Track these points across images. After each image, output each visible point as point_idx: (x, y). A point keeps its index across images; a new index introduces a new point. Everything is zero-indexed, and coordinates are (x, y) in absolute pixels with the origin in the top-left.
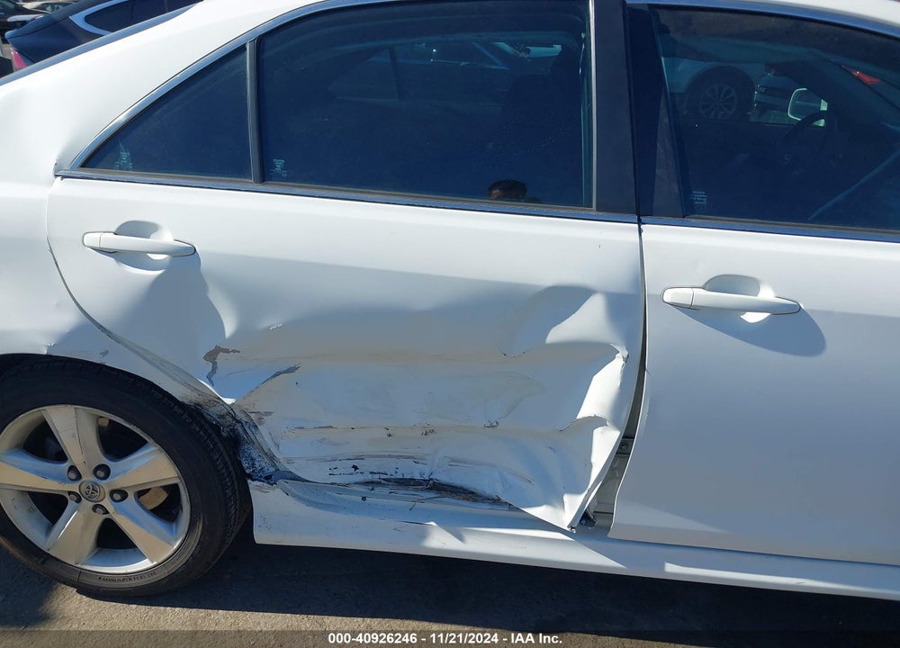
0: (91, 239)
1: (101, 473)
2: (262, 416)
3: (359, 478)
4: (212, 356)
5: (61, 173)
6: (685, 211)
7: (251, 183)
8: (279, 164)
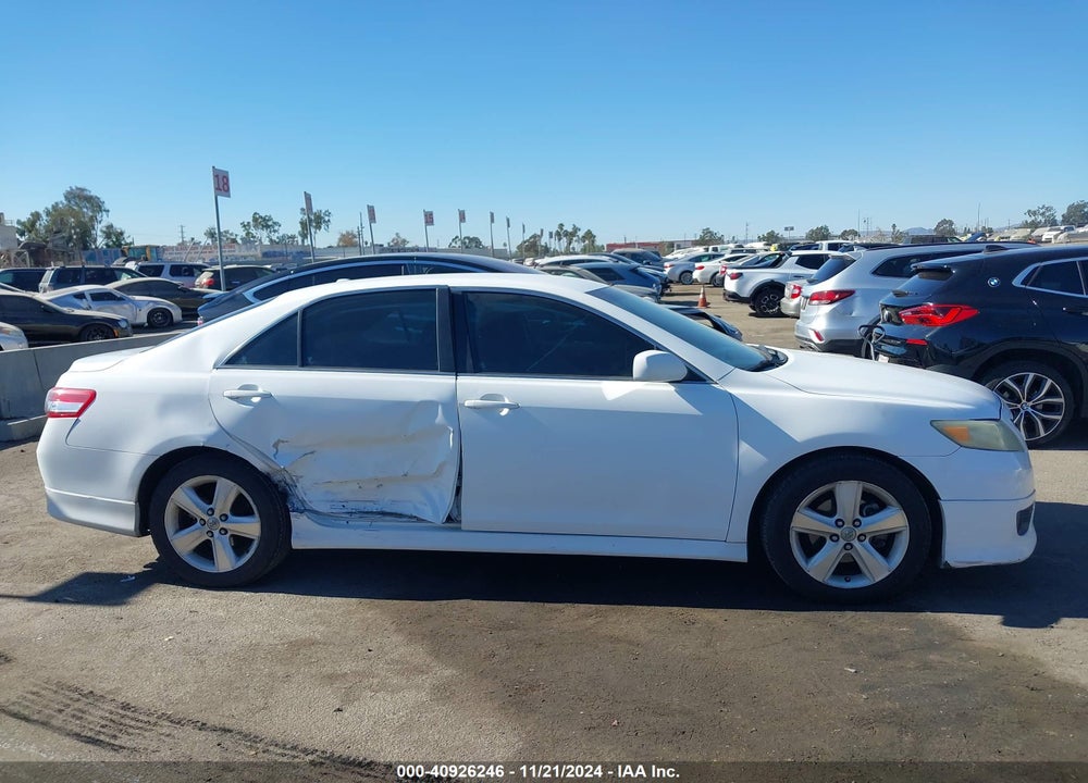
0: (227, 393)
1: (223, 518)
2: (298, 478)
3: (345, 511)
4: (276, 445)
5: (216, 367)
6: (477, 370)
7: (297, 367)
8: (310, 359)
